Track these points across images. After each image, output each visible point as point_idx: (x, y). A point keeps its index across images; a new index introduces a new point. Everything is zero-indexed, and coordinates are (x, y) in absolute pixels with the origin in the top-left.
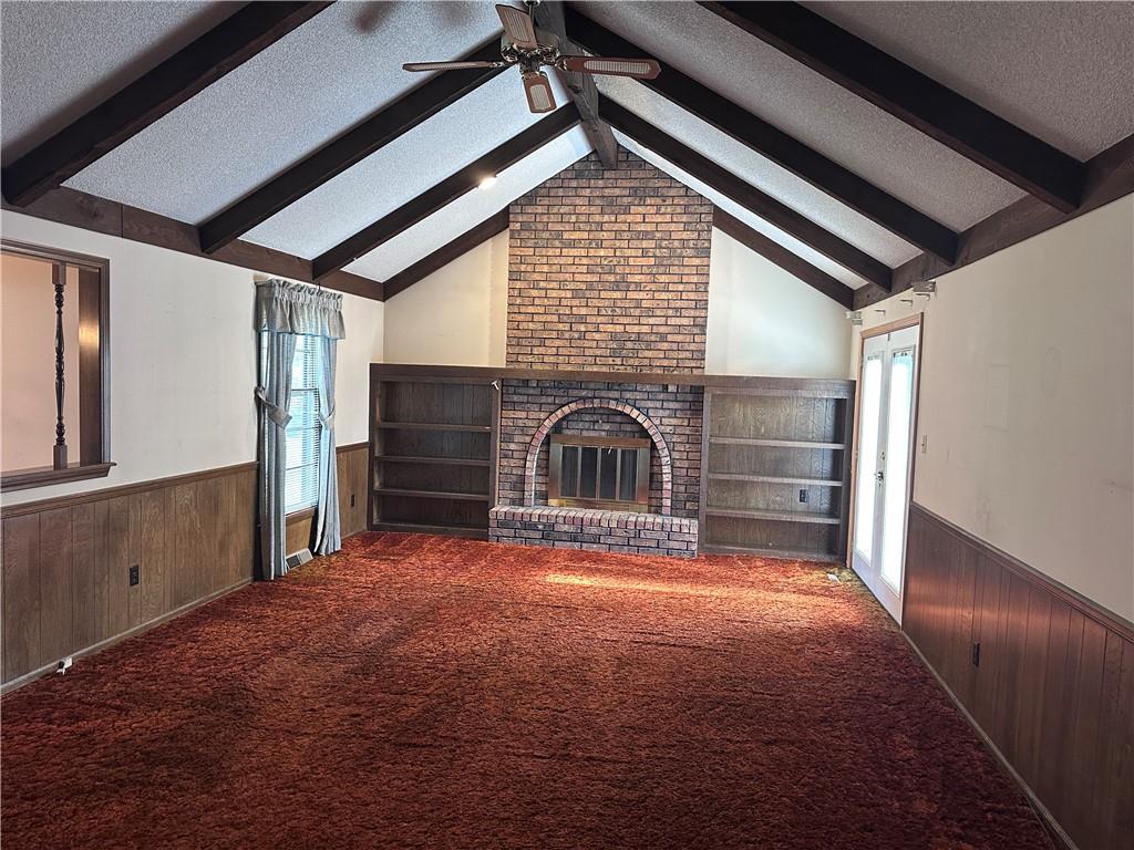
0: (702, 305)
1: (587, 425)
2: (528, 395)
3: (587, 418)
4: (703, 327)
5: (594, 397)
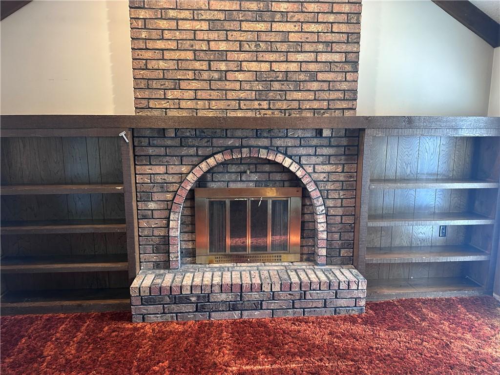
0: (354, 38)
1: (233, 177)
2: (166, 147)
3: (233, 168)
4: (355, 63)
5: (242, 147)
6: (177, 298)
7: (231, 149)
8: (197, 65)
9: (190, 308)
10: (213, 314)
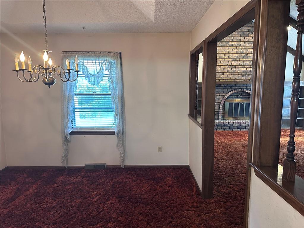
2: (220, 89)
3: (236, 94)
5: (239, 89)
6: (225, 125)
7: (237, 89)
8: (228, 69)
9: (228, 128)
10: (233, 129)
